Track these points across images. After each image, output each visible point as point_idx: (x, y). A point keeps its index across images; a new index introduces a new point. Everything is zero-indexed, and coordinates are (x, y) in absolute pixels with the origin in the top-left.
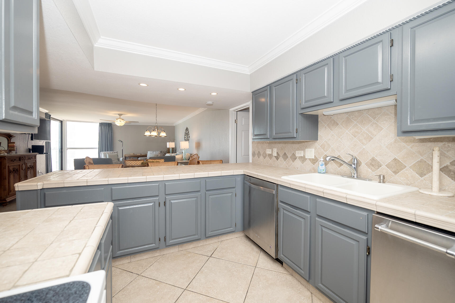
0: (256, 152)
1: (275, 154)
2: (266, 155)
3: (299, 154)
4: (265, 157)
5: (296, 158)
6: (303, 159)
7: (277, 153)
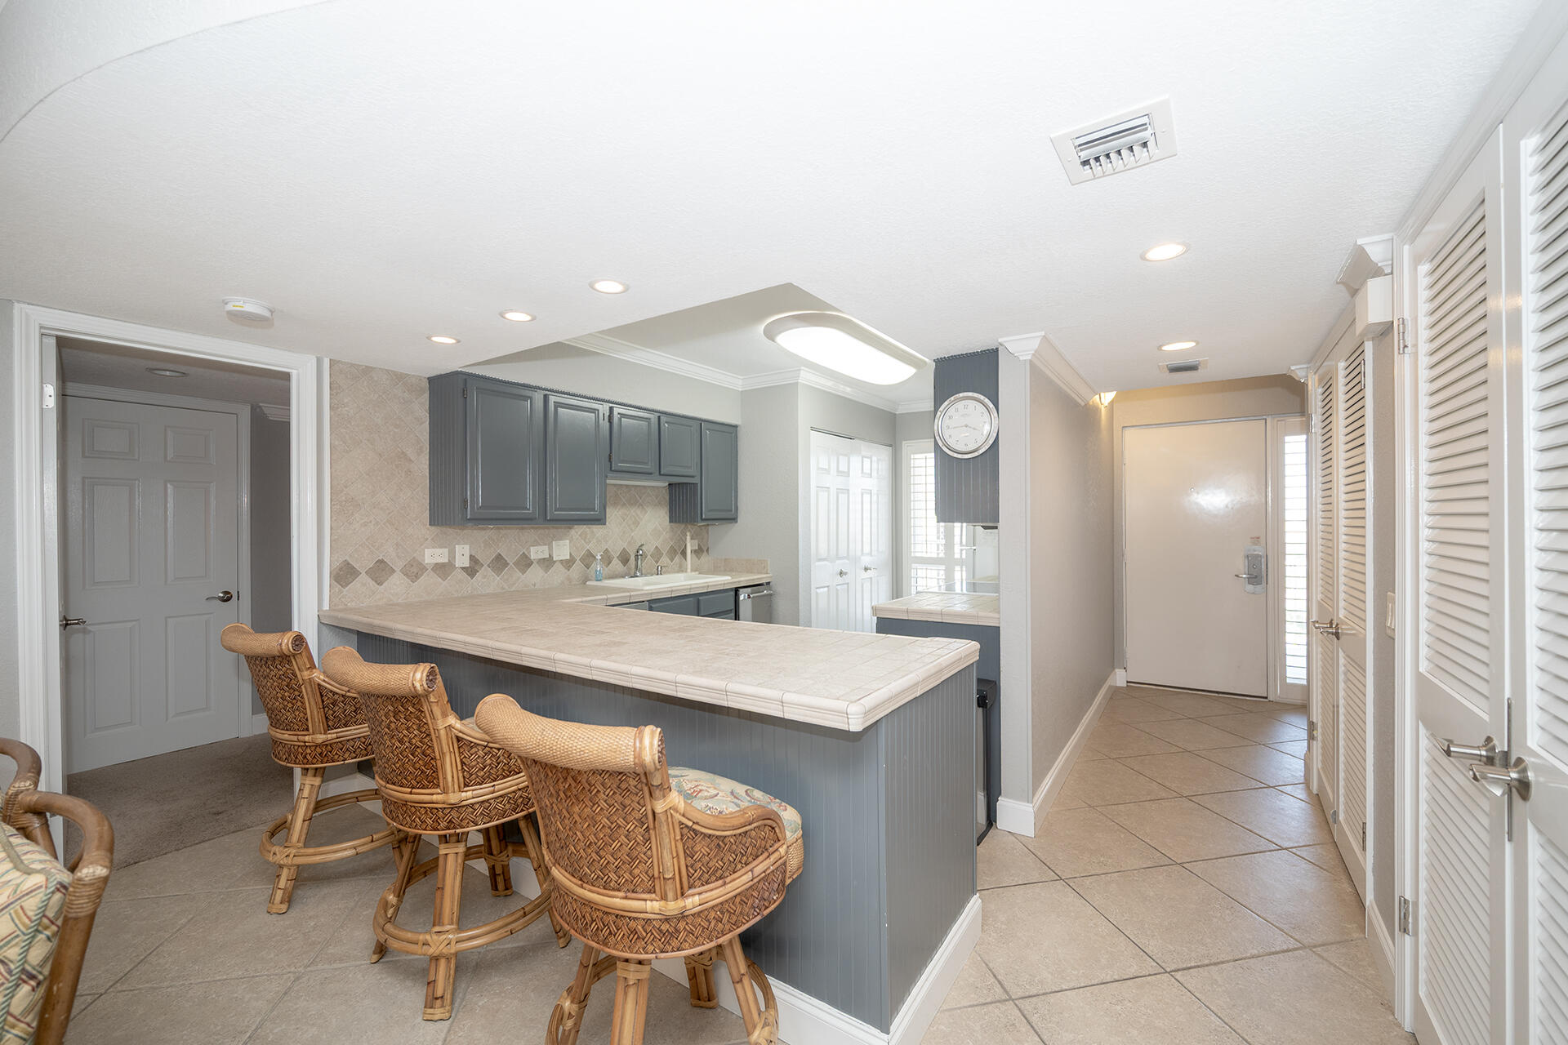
0: (363, 563)
1: (462, 560)
2: (422, 569)
3: (537, 553)
4: (414, 577)
5: (530, 565)
6: (547, 562)
7: (472, 557)
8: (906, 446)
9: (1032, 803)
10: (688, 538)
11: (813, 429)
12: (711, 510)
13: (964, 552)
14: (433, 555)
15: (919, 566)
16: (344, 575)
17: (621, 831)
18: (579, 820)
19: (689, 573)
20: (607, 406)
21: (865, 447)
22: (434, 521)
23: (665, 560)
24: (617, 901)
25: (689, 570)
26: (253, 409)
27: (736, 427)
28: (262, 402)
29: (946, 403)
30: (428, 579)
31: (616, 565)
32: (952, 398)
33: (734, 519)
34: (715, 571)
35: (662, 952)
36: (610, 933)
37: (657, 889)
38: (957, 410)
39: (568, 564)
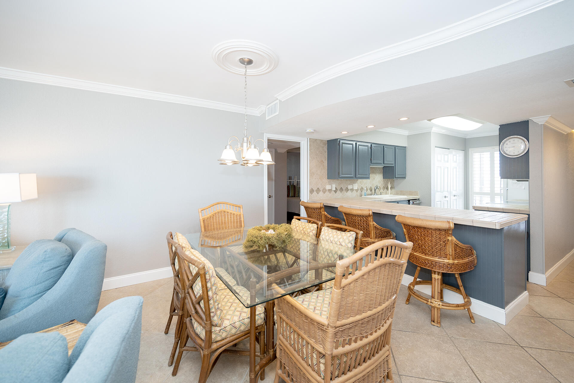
0: (315, 189)
1: (334, 189)
2: (326, 190)
3: (350, 187)
4: (324, 192)
5: (348, 190)
6: (352, 190)
7: (336, 188)
8: (471, 150)
9: (545, 274)
10: (389, 183)
11: (436, 147)
12: (398, 175)
13: (502, 190)
14: (328, 187)
15: (476, 195)
16: (312, 191)
17: (439, 243)
18: (427, 241)
19: (390, 195)
20: (370, 144)
21: (454, 152)
22: (328, 178)
23: (382, 191)
24: (436, 259)
25: (389, 194)
26: (275, 150)
27: (406, 147)
28: (278, 148)
29: (505, 140)
30: (327, 193)
31: (369, 192)
32: (508, 138)
33: (405, 178)
34: (397, 194)
35: (448, 271)
36: (434, 266)
37: (447, 257)
38: (510, 142)
39: (357, 190)
